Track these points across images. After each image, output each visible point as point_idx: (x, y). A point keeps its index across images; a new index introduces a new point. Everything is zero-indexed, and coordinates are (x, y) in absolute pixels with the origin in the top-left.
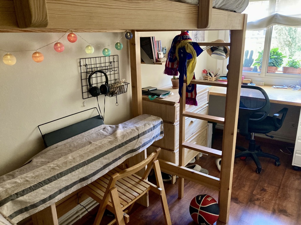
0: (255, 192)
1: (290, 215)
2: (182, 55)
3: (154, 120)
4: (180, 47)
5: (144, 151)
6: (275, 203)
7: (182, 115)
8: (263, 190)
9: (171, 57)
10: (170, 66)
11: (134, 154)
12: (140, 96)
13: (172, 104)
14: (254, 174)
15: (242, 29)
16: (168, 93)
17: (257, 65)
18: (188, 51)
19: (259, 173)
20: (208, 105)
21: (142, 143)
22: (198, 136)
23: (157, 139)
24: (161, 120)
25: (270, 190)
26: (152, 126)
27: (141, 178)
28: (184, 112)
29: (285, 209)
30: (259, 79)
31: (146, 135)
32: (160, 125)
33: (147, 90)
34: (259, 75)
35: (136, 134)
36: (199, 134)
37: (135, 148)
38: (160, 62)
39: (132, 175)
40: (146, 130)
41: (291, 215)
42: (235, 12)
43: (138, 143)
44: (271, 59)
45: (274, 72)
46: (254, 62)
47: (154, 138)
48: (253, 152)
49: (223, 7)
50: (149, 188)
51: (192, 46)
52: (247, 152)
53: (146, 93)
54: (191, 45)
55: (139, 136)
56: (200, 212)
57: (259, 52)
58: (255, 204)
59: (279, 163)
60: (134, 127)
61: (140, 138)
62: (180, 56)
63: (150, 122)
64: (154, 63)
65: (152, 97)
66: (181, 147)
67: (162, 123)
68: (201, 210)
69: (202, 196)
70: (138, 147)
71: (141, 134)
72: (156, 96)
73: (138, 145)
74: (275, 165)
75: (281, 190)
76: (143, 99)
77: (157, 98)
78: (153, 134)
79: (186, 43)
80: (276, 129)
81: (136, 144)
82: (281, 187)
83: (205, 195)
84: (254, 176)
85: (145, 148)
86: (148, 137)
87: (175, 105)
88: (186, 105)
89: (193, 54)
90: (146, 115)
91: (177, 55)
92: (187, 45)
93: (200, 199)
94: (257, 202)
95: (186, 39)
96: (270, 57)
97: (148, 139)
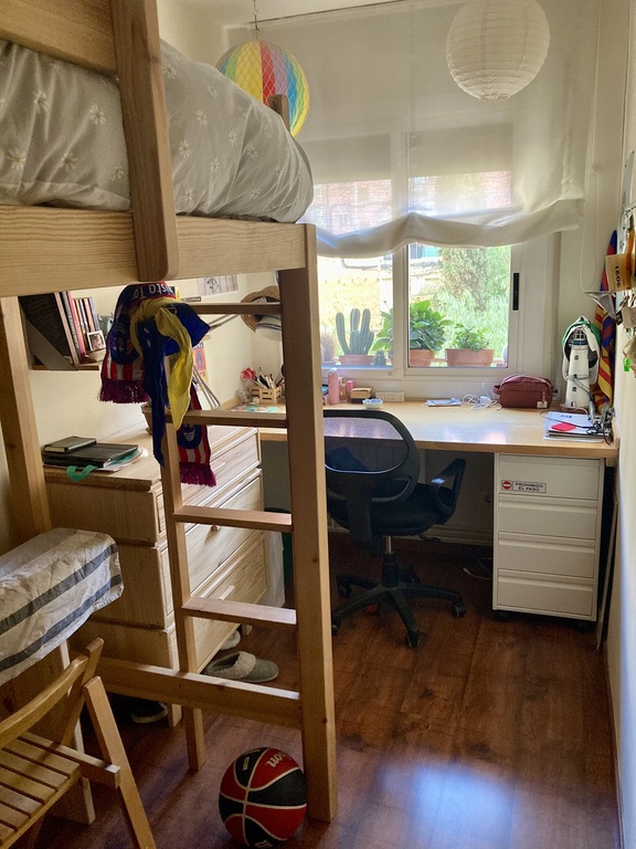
0: (405, 706)
1: (496, 755)
2: (149, 343)
3: (86, 545)
4: (142, 318)
5: (58, 650)
6: (458, 729)
7: (173, 520)
8: (427, 694)
9: (121, 349)
10: (120, 377)
11: (18, 670)
12: (36, 471)
13: (142, 487)
14: (402, 652)
15: (304, 266)
16: (130, 454)
17: (383, 349)
18: (163, 332)
19: (414, 646)
20: (259, 470)
21: (47, 629)
22: (238, 565)
23: (100, 605)
24: (110, 541)
25: (444, 689)
26: (78, 566)
27: (48, 743)
28: (178, 510)
29: (482, 740)
30: (392, 385)
31: (58, 601)
32: (108, 559)
33: (63, 450)
34: (390, 373)
35: (20, 603)
36: (243, 561)
37: (22, 648)
38: (95, 361)
39: (20, 738)
40: (55, 583)
41: (500, 756)
42: (273, 221)
43: (29, 631)
44: (414, 329)
45: (426, 365)
46: (376, 339)
47: (88, 603)
48: (394, 589)
49: (232, 210)
50: (75, 772)
51: (177, 315)
52: (379, 589)
53: (60, 459)
54: (172, 311)
55: (30, 609)
56: (250, 810)
57: (383, 314)
58: (406, 743)
59: (461, 609)
60: (15, 578)
61: (36, 614)
62: (143, 344)
63: (73, 556)
64: (73, 367)
65: (77, 470)
66: (182, 614)
67: (112, 550)
68: (251, 804)
69: (253, 756)
70: (30, 643)
71: (38, 599)
72: (90, 468)
73: (30, 636)
74: (454, 614)
75: (469, 686)
76: (48, 479)
77: (93, 471)
78: (84, 591)
79: (157, 309)
80: (442, 518)
81: (22, 636)
82: (471, 678)
83: (263, 750)
84: (402, 656)
85: (61, 641)
86: (65, 605)
87: (152, 488)
88: (184, 486)
89: (179, 338)
90: (62, 530)
91: (135, 341)
92: (161, 313)
93: (245, 768)
94: (411, 736)
95: (157, 295)
96: (412, 324)
97: (69, 611)
